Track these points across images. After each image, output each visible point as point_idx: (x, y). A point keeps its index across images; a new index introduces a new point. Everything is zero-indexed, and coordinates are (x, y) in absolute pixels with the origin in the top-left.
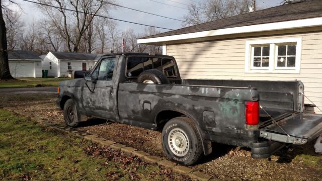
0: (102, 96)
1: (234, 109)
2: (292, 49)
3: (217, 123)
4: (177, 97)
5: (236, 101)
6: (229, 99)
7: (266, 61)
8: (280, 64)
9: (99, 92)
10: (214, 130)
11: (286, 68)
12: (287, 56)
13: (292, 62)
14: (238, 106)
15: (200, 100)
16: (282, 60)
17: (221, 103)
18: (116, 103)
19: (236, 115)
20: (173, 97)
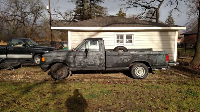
0: (94, 59)
1: (163, 57)
2: (131, 37)
3: (157, 62)
4: (141, 55)
5: (163, 55)
6: (161, 55)
7: (121, 41)
8: (127, 42)
9: (91, 57)
10: (156, 65)
11: (129, 43)
12: (129, 39)
13: (131, 41)
14: (164, 56)
15: (151, 56)
16: (127, 41)
17: (159, 56)
18: (104, 61)
19: (164, 59)
20: (139, 56)
